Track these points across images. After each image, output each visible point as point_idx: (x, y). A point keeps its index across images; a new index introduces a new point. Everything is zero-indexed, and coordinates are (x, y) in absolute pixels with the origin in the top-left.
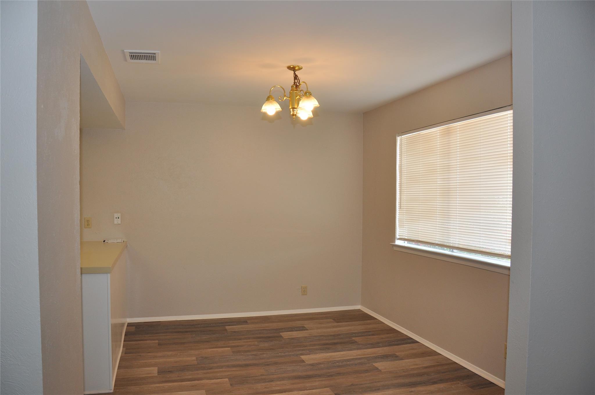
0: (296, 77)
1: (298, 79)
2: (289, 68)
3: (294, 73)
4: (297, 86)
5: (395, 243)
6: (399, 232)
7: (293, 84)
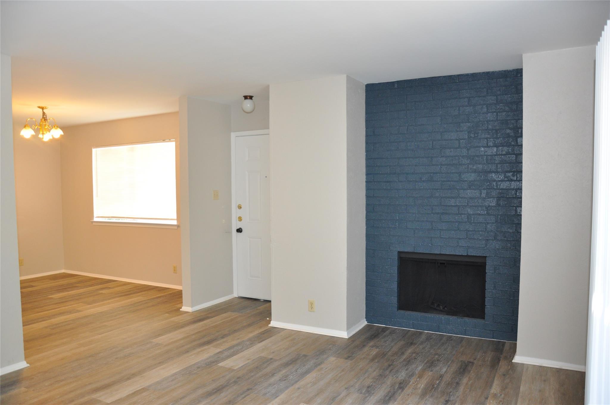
0: (44, 113)
1: (46, 115)
2: (39, 107)
3: (43, 111)
4: (45, 120)
5: (93, 220)
6: (96, 214)
7: (42, 118)
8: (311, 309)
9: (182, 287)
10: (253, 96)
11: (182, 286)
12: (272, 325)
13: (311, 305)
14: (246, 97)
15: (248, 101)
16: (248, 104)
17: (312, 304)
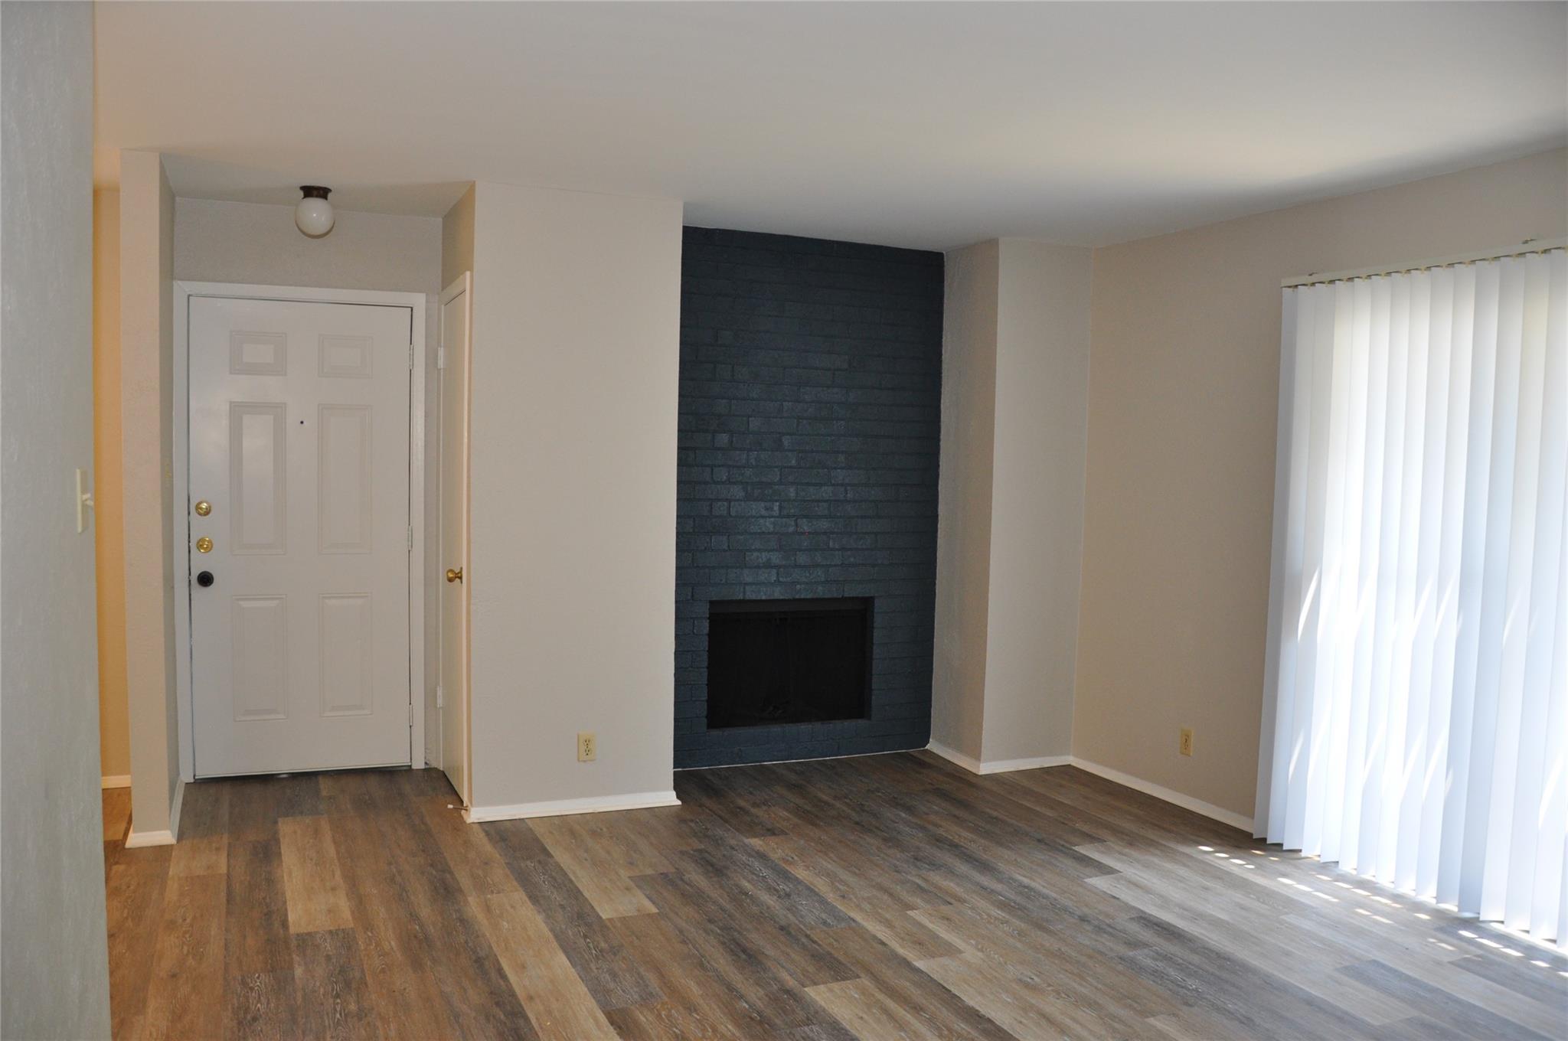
8: (585, 754)
9: (130, 776)
10: (330, 190)
11: (128, 773)
12: (478, 819)
13: (587, 746)
14: (309, 192)
15: (315, 203)
16: (316, 213)
17: (587, 742)
